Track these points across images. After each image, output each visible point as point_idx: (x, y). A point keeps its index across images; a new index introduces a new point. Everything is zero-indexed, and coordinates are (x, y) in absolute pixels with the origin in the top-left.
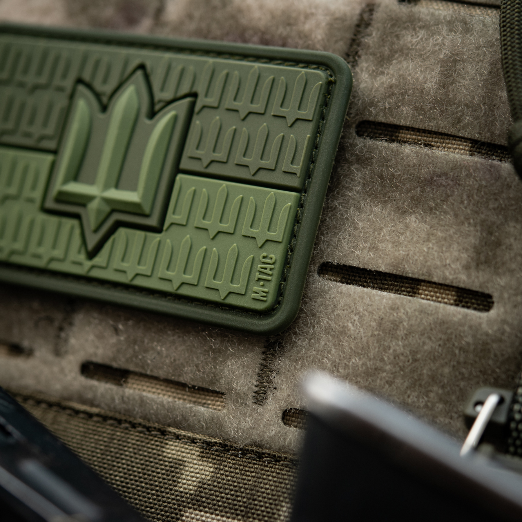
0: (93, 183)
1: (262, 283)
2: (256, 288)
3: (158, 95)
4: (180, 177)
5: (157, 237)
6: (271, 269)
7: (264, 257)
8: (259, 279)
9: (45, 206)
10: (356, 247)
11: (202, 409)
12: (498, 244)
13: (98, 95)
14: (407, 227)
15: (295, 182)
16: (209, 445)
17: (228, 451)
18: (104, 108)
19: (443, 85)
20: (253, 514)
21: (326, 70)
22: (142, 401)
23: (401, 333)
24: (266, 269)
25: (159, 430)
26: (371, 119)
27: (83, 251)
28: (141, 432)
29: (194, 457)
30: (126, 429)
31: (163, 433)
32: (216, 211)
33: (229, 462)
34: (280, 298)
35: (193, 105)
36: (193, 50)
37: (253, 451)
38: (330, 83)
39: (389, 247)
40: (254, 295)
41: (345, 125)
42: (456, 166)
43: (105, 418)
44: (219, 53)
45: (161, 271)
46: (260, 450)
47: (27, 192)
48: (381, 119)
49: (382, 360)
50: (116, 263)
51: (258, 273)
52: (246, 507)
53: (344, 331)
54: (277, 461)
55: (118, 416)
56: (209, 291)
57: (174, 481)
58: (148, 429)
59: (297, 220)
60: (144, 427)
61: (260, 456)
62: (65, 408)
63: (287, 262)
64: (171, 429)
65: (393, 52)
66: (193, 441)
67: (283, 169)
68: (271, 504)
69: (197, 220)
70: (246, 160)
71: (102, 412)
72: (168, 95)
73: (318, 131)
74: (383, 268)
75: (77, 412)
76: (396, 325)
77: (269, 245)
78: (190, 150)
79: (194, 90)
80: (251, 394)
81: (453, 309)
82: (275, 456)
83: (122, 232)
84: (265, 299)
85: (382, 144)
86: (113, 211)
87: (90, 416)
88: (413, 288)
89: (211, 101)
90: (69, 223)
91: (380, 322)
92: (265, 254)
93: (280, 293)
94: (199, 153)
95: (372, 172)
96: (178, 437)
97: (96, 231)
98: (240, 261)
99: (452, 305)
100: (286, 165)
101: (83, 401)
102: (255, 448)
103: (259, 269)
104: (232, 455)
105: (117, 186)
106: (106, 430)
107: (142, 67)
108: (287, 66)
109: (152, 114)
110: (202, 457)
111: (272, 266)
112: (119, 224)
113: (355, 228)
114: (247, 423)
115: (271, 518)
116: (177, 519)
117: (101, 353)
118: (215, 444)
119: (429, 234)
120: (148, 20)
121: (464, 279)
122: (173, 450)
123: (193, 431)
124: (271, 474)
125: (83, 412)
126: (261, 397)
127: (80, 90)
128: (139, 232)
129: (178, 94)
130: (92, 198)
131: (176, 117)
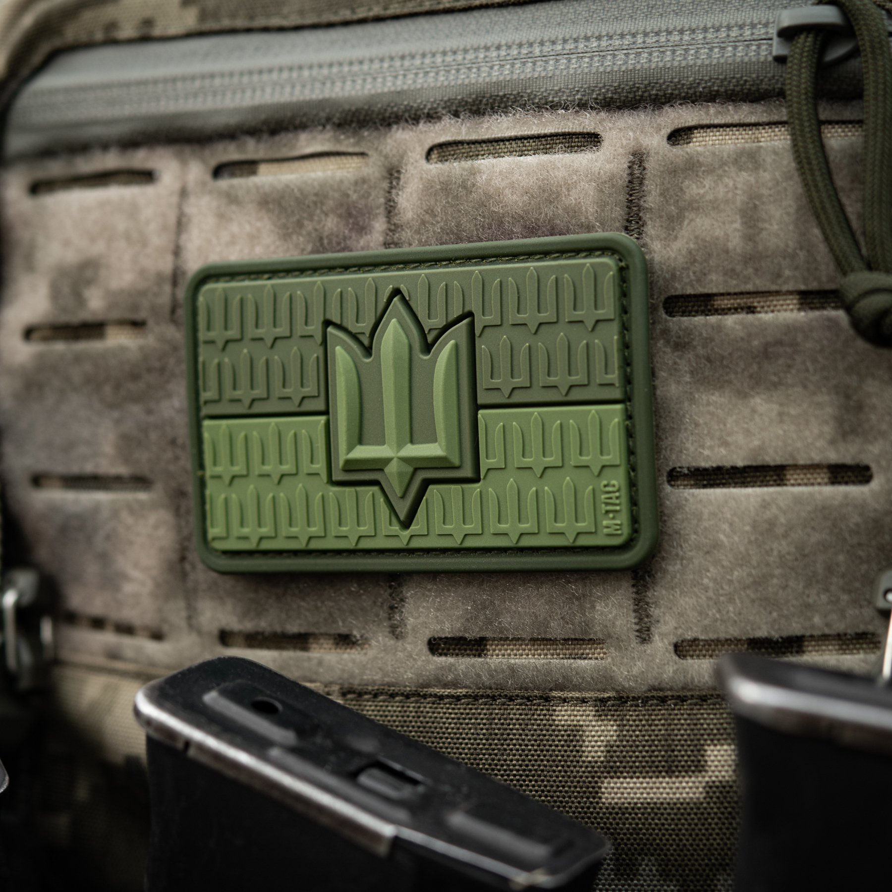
0: (383, 443)
1: (611, 515)
2: (605, 523)
3: (427, 324)
4: (481, 412)
5: (477, 488)
6: (617, 498)
7: (605, 486)
8: (607, 512)
9: (334, 478)
10: (703, 447)
11: (583, 663)
12: (859, 408)
13: (355, 337)
14: (754, 411)
15: (617, 394)
16: (603, 701)
17: (626, 702)
18: (368, 350)
19: (749, 238)
20: (677, 766)
21: (613, 254)
22: (513, 669)
23: (780, 531)
24: (611, 498)
25: (541, 697)
26: (679, 292)
27: (394, 520)
28: (521, 705)
29: (590, 718)
30: (504, 704)
32: (535, 444)
33: (631, 715)
34: (636, 526)
35: (472, 325)
36: (450, 260)
37: (653, 697)
38: (621, 270)
39: (740, 438)
40: (606, 531)
41: (652, 309)
42: (790, 329)
43: (476, 698)
44: (483, 257)
45: (493, 526)
46: (661, 694)
47: (306, 467)
48: (689, 291)
49: (768, 565)
50: (438, 527)
51: (603, 505)
52: (666, 761)
53: (717, 545)
54: (683, 701)
55: (489, 692)
56: (554, 537)
57: (578, 751)
58: (528, 699)
59: (629, 434)
60: (523, 697)
61: (663, 700)
62: (425, 696)
63: (632, 484)
64: (555, 694)
65: (682, 211)
66: (584, 701)
67: (598, 381)
68: (692, 751)
69: (517, 460)
70: (553, 380)
71: (471, 692)
72: (438, 321)
73: (625, 328)
74: (740, 464)
75: (441, 698)
76: (772, 524)
77: (607, 471)
78: (483, 381)
79: (467, 309)
80: (633, 635)
81: (829, 490)
82: (679, 697)
83: (433, 489)
84: (619, 532)
85: (699, 320)
86: (416, 470)
87: (458, 698)
88: (778, 475)
89: (491, 318)
90: (369, 492)
91: (755, 525)
92: (605, 482)
93: (634, 520)
94: (496, 382)
95: (697, 356)
96: (564, 700)
97: (403, 497)
98: (579, 496)
99: (826, 484)
100: (599, 377)
101: (446, 686)
102: (654, 693)
103: (603, 500)
104: (631, 706)
105: (412, 442)
106: (482, 710)
107: (397, 292)
108: (566, 258)
109: (427, 347)
110: (599, 716)
111: (617, 494)
112: (427, 483)
113: (697, 425)
114: (639, 667)
115: (698, 766)
116: (596, 793)
117: (448, 628)
118: (609, 698)
119: (780, 414)
120: (379, 225)
121: (833, 456)
122: (564, 715)
123: (580, 690)
124: (682, 716)
125: (448, 696)
126: (644, 635)
127: (331, 333)
128: (453, 487)
129: (451, 318)
130: (388, 461)
131: (457, 347)
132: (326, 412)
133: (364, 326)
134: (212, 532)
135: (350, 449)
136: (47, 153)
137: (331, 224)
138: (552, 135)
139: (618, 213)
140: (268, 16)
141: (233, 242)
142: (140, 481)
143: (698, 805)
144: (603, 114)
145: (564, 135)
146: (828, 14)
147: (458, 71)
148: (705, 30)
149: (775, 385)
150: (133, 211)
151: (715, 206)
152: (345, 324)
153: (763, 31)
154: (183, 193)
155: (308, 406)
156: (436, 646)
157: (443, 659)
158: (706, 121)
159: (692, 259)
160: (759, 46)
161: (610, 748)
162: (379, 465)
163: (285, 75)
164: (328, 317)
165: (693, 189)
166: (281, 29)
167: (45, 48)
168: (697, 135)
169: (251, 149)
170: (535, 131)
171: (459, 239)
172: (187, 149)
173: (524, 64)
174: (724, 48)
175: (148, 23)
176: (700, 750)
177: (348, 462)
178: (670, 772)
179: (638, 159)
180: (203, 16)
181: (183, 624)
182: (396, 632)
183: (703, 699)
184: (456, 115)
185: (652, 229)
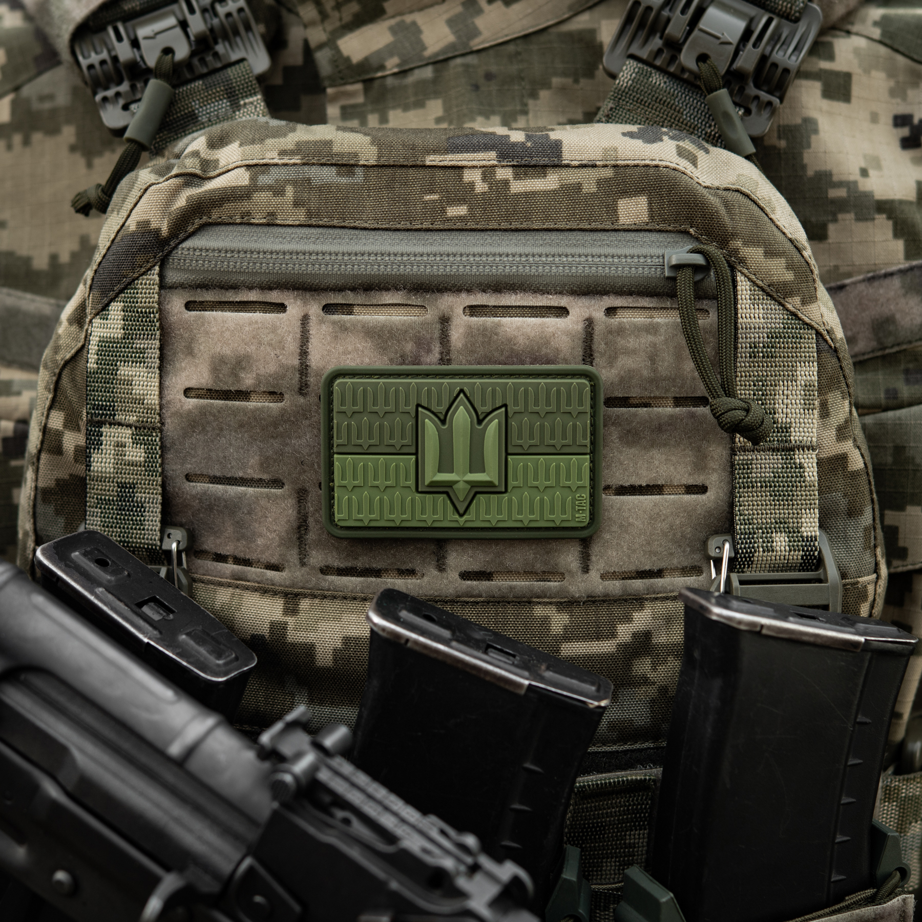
0: (452, 472)
1: (581, 512)
3: (480, 409)
5: (506, 497)
6: (584, 503)
7: (579, 497)
8: (579, 510)
9: (420, 490)
11: (552, 584)
12: (705, 457)
13: (436, 414)
14: (652, 457)
15: (588, 450)
16: (561, 603)
17: (574, 604)
18: (444, 422)
19: (652, 370)
20: (602, 636)
21: (586, 378)
22: (511, 588)
23: (662, 518)
24: (581, 503)
25: (526, 602)
26: (614, 396)
27: (456, 513)
28: (514, 606)
29: (554, 612)
30: (505, 605)
31: (530, 603)
32: (540, 475)
33: (576, 610)
34: (592, 516)
35: (507, 411)
37: (589, 601)
39: (644, 473)
40: (577, 519)
42: (671, 417)
43: (488, 602)
45: (514, 517)
46: (593, 599)
47: (402, 483)
49: (654, 534)
50: (482, 517)
51: (577, 507)
52: (596, 633)
54: (604, 602)
55: (497, 599)
56: (549, 522)
57: (548, 629)
58: (519, 602)
59: (591, 470)
60: (516, 602)
61: (594, 602)
62: (457, 602)
63: (592, 496)
64: (534, 600)
65: (617, 354)
66: (551, 603)
67: (578, 444)
68: (610, 628)
69: (530, 483)
70: (553, 442)
71: (485, 599)
72: (487, 409)
73: (594, 416)
74: (644, 484)
75: (467, 603)
76: (659, 514)
77: (580, 489)
78: (514, 440)
79: (505, 402)
80: (579, 570)
81: (686, 497)
82: (602, 600)
85: (623, 410)
86: (472, 487)
87: (478, 603)
88: (659, 490)
90: (442, 497)
91: (650, 515)
92: (579, 495)
93: (591, 513)
94: (520, 442)
96: (539, 603)
97: (462, 502)
98: (564, 502)
99: (684, 494)
101: (472, 596)
102: (590, 599)
103: (577, 504)
104: (577, 605)
105: (471, 472)
106: (492, 609)
107: (462, 391)
109: (481, 421)
110: (558, 611)
111: (585, 501)
112: (477, 493)
114: (582, 586)
115: (613, 635)
116: (558, 651)
117: (475, 567)
118: (565, 602)
119: (666, 460)
120: (437, 349)
121: (691, 481)
122: (539, 611)
123: (548, 598)
124: (603, 611)
125: (471, 602)
126: (586, 569)
127: (422, 412)
128: (492, 496)
129: (494, 407)
130: (456, 482)
131: (500, 423)
132: (416, 454)
133: (442, 409)
134: (337, 516)
135: (434, 475)
136: (204, 286)
137: (409, 347)
138: (540, 307)
139: (579, 352)
140: (355, 220)
141: (346, 352)
142: (277, 483)
143: (612, 655)
144: (571, 298)
145: (547, 307)
146: (698, 259)
147: (484, 267)
148: (626, 257)
149: (665, 445)
150: (274, 329)
151: (634, 352)
152: (429, 407)
153: (657, 260)
154: (305, 319)
155: (405, 450)
156: (465, 575)
157: (469, 582)
158: (626, 305)
159: (622, 379)
160: (656, 269)
161: (566, 628)
162: (450, 484)
163: (373, 258)
164: (419, 403)
165: (621, 342)
166: (365, 229)
167: (197, 222)
168: (620, 313)
169: (350, 297)
170: (531, 304)
171: (490, 362)
172: (308, 295)
173: (524, 267)
174: (637, 268)
175: (272, 214)
176: (614, 627)
177: (432, 482)
178: (598, 639)
179: (589, 323)
180: (309, 214)
181: (297, 562)
182: (441, 568)
183: (615, 601)
184: (484, 291)
185: (598, 360)
